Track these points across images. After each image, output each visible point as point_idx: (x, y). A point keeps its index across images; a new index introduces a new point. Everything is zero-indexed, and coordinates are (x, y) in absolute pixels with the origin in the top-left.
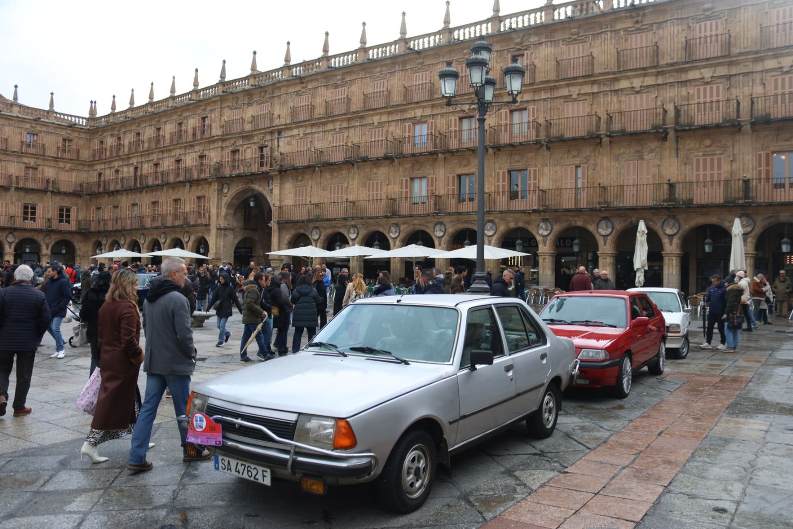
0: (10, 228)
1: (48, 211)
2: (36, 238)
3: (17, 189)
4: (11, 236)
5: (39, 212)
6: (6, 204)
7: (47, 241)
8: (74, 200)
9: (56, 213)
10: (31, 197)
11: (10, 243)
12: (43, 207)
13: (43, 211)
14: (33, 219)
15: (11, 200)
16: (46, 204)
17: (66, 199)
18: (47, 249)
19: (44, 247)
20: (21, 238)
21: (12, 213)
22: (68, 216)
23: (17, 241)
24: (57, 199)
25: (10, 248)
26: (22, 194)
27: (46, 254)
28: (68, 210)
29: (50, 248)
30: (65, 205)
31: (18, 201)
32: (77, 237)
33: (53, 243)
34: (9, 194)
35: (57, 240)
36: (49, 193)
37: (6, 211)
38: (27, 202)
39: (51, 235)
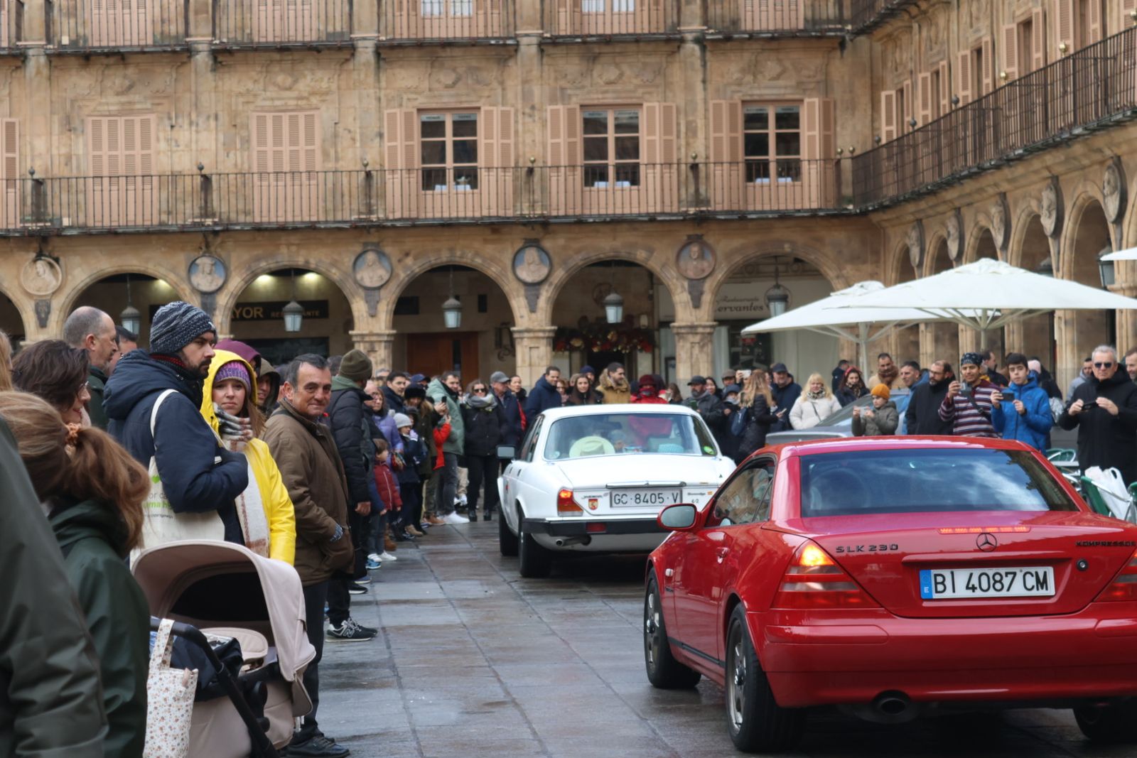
0: (526, 223)
1: (692, 130)
2: (640, 255)
3: (549, 45)
4: (531, 254)
5: (650, 141)
6: (505, 115)
7: (692, 265)
8: (812, 62)
9: (725, 134)
10: (612, 73)
11: (533, 288)
12: (667, 110)
13: (667, 131)
14: (631, 174)
15: (527, 96)
16: (679, 99)
17: (771, 67)
18: (697, 304)
19: (681, 297)
20: (578, 260)
21: (530, 153)
22: (789, 143)
23: (559, 275)
24: (729, 68)
25: (533, 309)
26: (572, 65)
27: (692, 328)
28: (789, 119)
29: (707, 298)
30: (768, 93)
31: (553, 101)
32: (838, 236)
33: (719, 276)
34: (515, 70)
35: (738, 259)
36: (692, 49)
37: (505, 148)
38: (595, 98)
39: (710, 239)
